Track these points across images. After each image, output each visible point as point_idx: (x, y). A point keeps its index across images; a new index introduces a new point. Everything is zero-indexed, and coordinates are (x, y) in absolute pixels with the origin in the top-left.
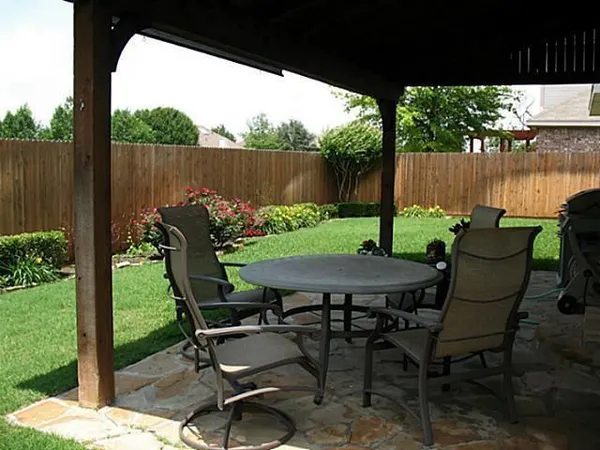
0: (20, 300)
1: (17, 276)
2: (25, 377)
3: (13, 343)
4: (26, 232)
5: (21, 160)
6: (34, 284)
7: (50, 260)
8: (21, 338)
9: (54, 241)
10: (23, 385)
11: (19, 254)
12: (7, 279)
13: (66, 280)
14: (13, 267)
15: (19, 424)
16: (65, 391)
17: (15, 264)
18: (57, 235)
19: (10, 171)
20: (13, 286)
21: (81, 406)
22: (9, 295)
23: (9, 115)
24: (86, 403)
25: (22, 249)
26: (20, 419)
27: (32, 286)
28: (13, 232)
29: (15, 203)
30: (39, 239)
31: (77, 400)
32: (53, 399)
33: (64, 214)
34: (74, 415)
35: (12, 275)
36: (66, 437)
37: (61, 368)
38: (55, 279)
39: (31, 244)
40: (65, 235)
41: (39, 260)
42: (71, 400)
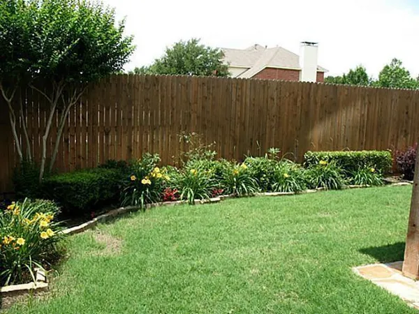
0: (359, 195)
1: (358, 179)
2: (364, 246)
3: (356, 222)
4: (365, 149)
5: (367, 101)
6: (367, 185)
7: (380, 171)
8: (361, 219)
9: (384, 158)
10: (363, 251)
11: (360, 164)
12: (350, 180)
13: (389, 186)
14: (355, 172)
15: (361, 275)
16: (391, 262)
17: (357, 170)
18: (386, 154)
19: (359, 108)
20: (353, 184)
21: (403, 275)
22: (351, 190)
23: (351, 72)
24: (407, 274)
25: (362, 161)
26: (361, 272)
27: (366, 187)
28: (357, 149)
29: (360, 130)
30: (374, 155)
31: (401, 270)
32: (382, 265)
33: (392, 140)
34: (399, 280)
35: (354, 178)
36: (393, 293)
37: (389, 245)
38: (381, 184)
39: (368, 158)
40: (392, 154)
41: (373, 170)
42: (397, 269)
